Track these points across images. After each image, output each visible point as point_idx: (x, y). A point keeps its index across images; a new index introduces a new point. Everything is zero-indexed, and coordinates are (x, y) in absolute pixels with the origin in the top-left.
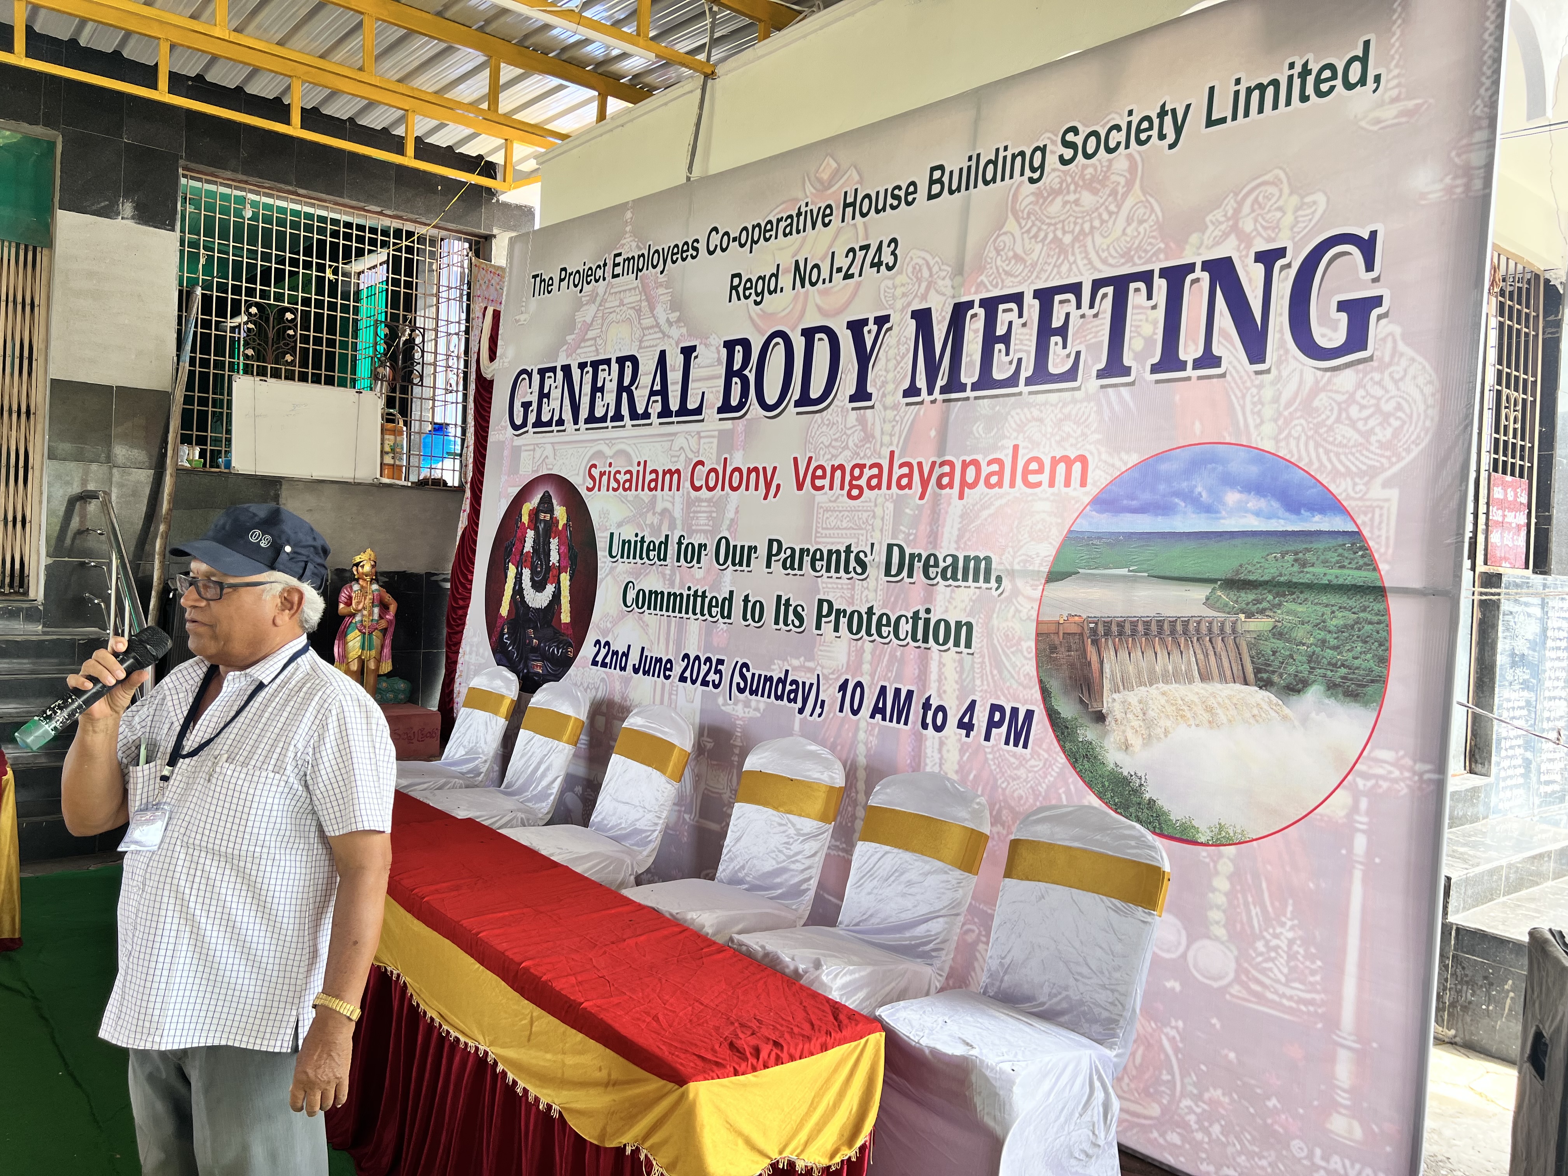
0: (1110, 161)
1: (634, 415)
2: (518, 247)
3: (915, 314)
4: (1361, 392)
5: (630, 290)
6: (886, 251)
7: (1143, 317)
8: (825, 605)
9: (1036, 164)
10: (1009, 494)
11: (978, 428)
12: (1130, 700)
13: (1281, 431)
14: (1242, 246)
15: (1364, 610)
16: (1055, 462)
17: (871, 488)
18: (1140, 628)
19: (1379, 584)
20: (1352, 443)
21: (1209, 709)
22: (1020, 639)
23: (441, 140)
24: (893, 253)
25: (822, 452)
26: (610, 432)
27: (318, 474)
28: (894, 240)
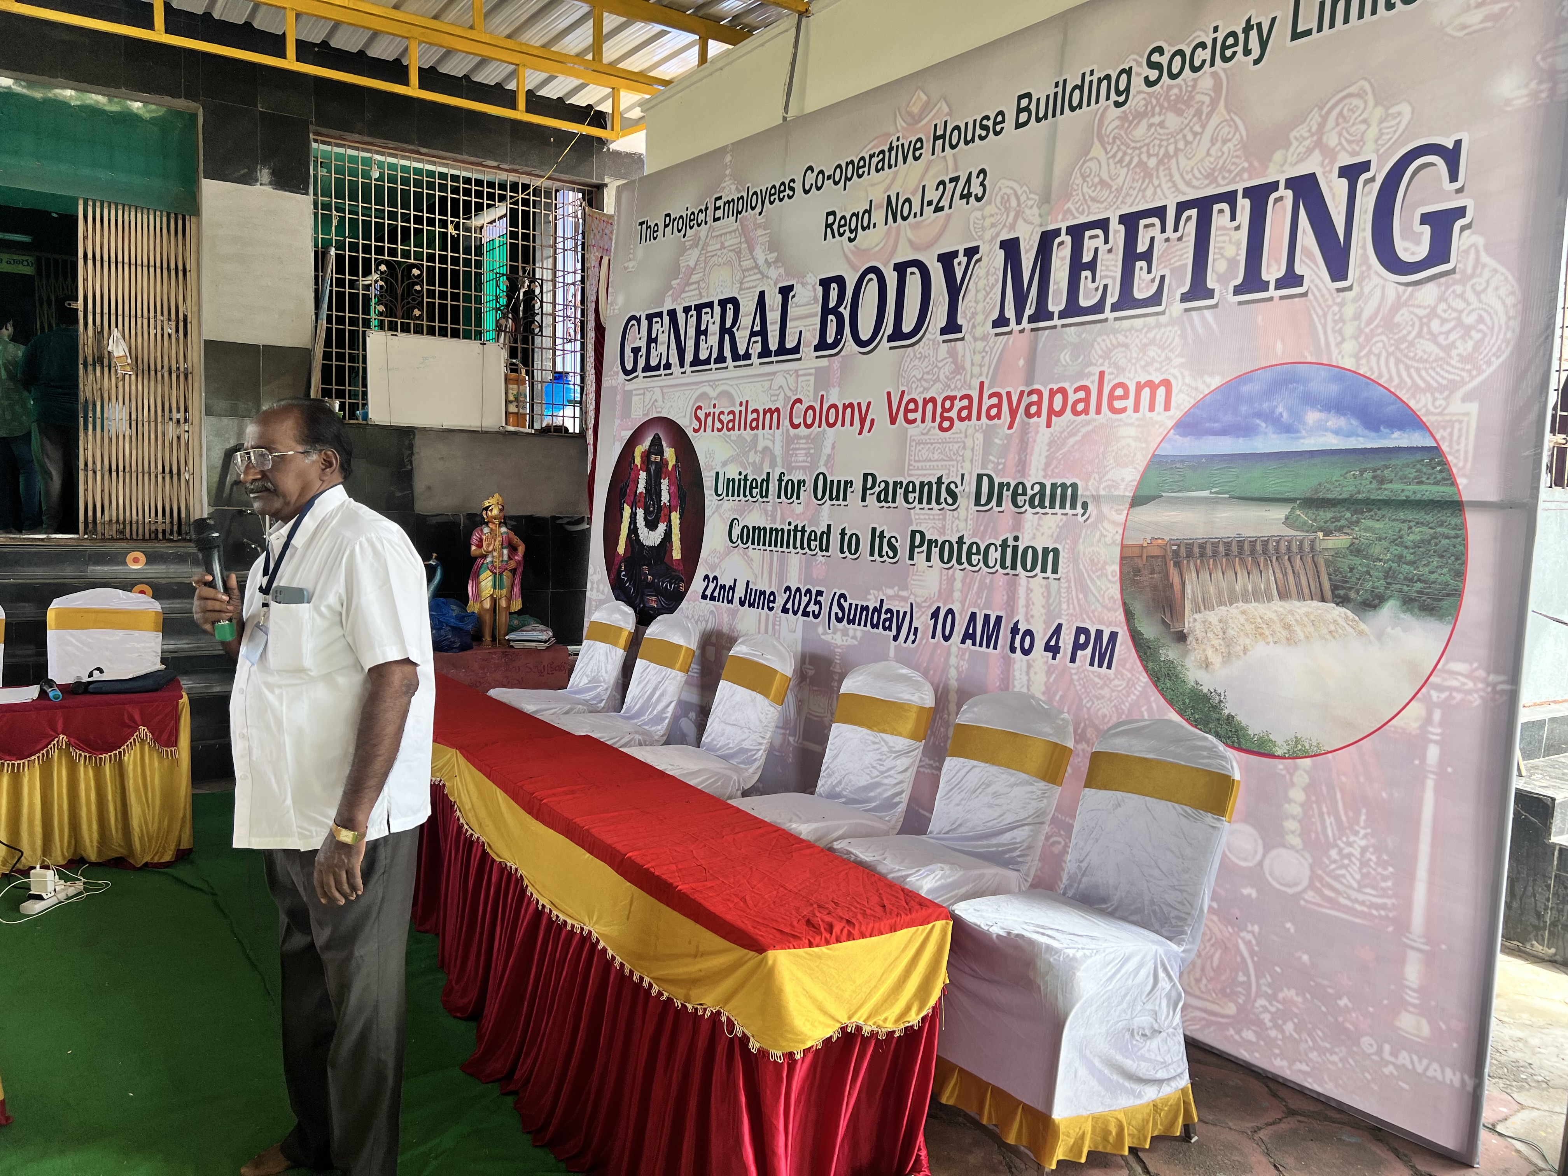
0: (1195, 80)
1: (736, 357)
2: (625, 196)
3: (1004, 245)
4: (1443, 306)
5: (730, 232)
6: (975, 182)
7: (1226, 238)
8: (918, 536)
9: (1122, 87)
10: (1094, 420)
11: (1065, 357)
12: (1211, 620)
13: (1362, 347)
14: (1327, 161)
15: (1441, 525)
16: (1139, 387)
17: (961, 419)
18: (1221, 549)
19: (1456, 498)
20: (1433, 358)
21: (1288, 627)
22: (1105, 563)
23: (551, 92)
24: (982, 184)
25: (914, 386)
26: (713, 374)
27: (448, 424)
28: (983, 171)
